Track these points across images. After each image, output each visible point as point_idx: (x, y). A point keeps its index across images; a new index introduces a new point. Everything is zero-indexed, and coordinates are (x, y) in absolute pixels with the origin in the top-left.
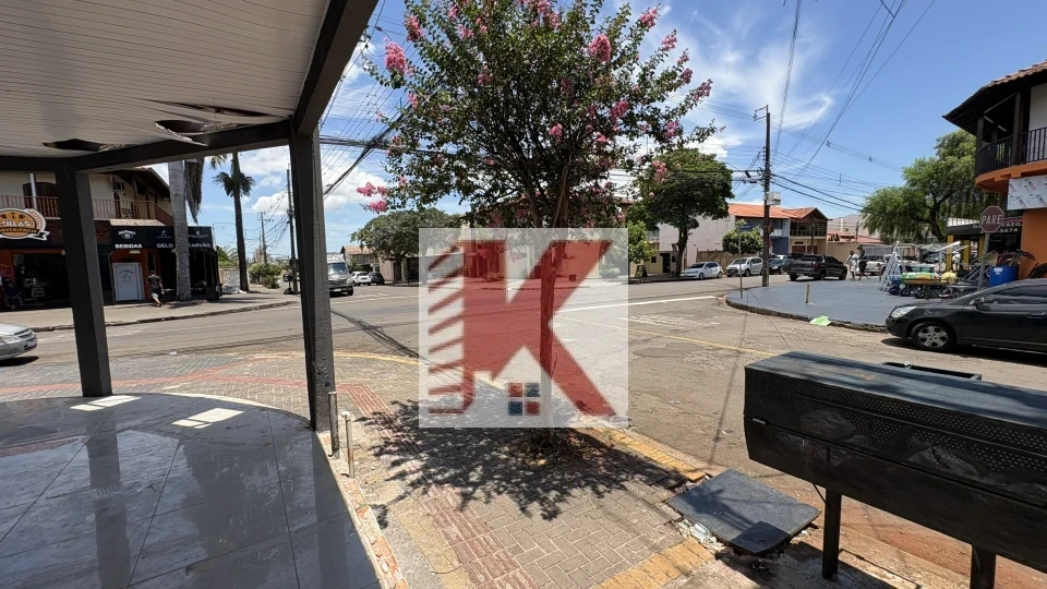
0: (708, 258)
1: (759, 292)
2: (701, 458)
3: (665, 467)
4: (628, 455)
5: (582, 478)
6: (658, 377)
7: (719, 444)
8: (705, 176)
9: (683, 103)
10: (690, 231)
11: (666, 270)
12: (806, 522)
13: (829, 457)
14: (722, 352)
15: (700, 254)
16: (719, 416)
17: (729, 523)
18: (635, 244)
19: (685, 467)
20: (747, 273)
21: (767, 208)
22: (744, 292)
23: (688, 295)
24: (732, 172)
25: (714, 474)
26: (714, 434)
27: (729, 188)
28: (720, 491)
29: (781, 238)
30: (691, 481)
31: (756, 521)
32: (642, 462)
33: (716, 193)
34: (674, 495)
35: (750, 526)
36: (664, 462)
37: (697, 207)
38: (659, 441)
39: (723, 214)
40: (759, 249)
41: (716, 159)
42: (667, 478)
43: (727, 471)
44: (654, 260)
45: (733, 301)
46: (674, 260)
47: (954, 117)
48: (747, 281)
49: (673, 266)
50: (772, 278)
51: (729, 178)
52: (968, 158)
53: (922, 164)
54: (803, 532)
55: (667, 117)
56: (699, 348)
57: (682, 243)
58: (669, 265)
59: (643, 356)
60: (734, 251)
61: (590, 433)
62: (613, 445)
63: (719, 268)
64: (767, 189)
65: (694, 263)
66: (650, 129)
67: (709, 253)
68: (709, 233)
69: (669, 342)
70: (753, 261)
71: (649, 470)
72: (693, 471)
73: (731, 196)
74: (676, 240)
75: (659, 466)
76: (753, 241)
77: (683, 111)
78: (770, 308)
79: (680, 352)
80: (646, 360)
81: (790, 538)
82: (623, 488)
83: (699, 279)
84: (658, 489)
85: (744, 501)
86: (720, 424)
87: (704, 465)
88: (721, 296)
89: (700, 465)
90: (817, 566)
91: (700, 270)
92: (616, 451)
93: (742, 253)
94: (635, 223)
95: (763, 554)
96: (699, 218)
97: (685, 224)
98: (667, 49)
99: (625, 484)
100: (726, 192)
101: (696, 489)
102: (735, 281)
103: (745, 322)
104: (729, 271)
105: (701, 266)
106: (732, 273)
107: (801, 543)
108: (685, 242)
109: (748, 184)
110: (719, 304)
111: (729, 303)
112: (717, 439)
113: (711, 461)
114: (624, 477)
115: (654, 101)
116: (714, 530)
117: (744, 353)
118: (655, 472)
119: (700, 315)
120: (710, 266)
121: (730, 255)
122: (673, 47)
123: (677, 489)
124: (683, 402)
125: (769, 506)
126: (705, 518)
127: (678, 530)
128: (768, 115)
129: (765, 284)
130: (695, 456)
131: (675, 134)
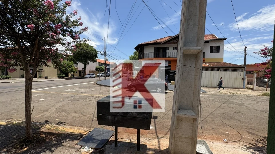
0: (92, 72)
1: (104, 81)
2: (88, 127)
3: (77, 134)
4: (64, 134)
5: (45, 148)
6: (76, 107)
7: (93, 122)
8: (91, 51)
9: (80, 31)
10: (87, 65)
11: (80, 75)
12: (112, 135)
13: (114, 119)
14: (95, 97)
15: (90, 71)
16: (93, 114)
17: (95, 143)
18: (70, 68)
19: (83, 131)
20: (101, 76)
21: (105, 61)
22: (100, 81)
23: (86, 82)
24: (97, 51)
25: (91, 131)
26: (92, 119)
27: (97, 55)
28: (93, 135)
29: (108, 68)
30: (85, 135)
31: (101, 139)
32: (69, 134)
33: (93, 56)
34: (79, 141)
35: (99, 141)
36: (76, 132)
37: (89, 59)
38: (75, 126)
39: (95, 61)
40: (104, 71)
41: (93, 47)
42: (77, 137)
43: (95, 129)
44: (76, 72)
45: (98, 83)
46: (83, 73)
47: (135, 48)
48: (101, 78)
49: (82, 74)
50: (107, 78)
51: (97, 53)
52: (138, 56)
53: (132, 56)
54: (111, 137)
55: (75, 33)
56: (88, 96)
57: (85, 68)
58: (81, 74)
59: (71, 101)
60: (98, 71)
61: (50, 131)
62: (59, 132)
63: (95, 75)
64: (105, 57)
65: (88, 73)
66: (70, 35)
67: (92, 71)
68: (92, 66)
69: (80, 96)
70: (103, 73)
71: (72, 136)
72: (85, 132)
73: (97, 57)
74: (83, 67)
75: (75, 134)
76: (103, 69)
77: (80, 33)
78: (106, 85)
79: (83, 98)
80: (73, 102)
81: (109, 140)
82: (62, 145)
83: (89, 78)
84: (74, 141)
85: (99, 135)
86: (94, 116)
87: (89, 128)
88: (95, 82)
89: (87, 129)
90: (113, 144)
91: (90, 76)
92: (60, 134)
93: (100, 71)
94: (70, 61)
95: (102, 148)
96: (89, 62)
97: (85, 63)
98: (75, 14)
99: (63, 144)
100: (96, 56)
101: (86, 137)
102: (98, 78)
103: (101, 88)
104: (97, 76)
105: (90, 74)
106: (98, 76)
107: (111, 140)
108: (86, 68)
109: (101, 55)
110: (95, 84)
111: (97, 84)
112: (92, 121)
113: (91, 127)
114: (62, 142)
115: (71, 27)
116: (91, 146)
117: (100, 96)
118: (74, 136)
119: (89, 87)
120: (92, 74)
121: (97, 72)
122: (77, 14)
123: (80, 139)
124: (84, 112)
125: (104, 134)
126: (88, 144)
127: (80, 151)
128: (105, 40)
129: (105, 79)
130: (86, 127)
131: (78, 38)
